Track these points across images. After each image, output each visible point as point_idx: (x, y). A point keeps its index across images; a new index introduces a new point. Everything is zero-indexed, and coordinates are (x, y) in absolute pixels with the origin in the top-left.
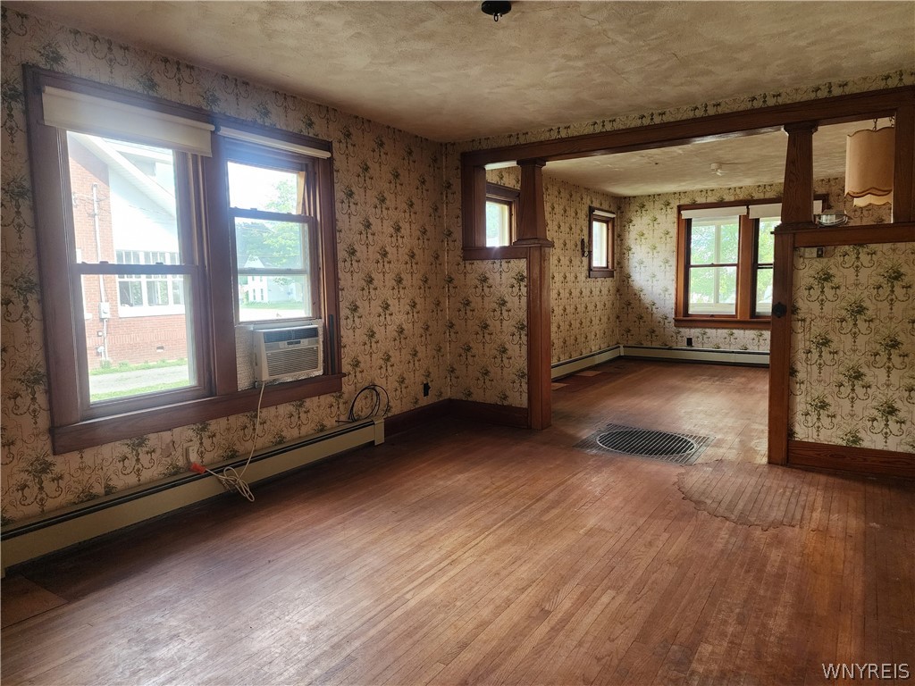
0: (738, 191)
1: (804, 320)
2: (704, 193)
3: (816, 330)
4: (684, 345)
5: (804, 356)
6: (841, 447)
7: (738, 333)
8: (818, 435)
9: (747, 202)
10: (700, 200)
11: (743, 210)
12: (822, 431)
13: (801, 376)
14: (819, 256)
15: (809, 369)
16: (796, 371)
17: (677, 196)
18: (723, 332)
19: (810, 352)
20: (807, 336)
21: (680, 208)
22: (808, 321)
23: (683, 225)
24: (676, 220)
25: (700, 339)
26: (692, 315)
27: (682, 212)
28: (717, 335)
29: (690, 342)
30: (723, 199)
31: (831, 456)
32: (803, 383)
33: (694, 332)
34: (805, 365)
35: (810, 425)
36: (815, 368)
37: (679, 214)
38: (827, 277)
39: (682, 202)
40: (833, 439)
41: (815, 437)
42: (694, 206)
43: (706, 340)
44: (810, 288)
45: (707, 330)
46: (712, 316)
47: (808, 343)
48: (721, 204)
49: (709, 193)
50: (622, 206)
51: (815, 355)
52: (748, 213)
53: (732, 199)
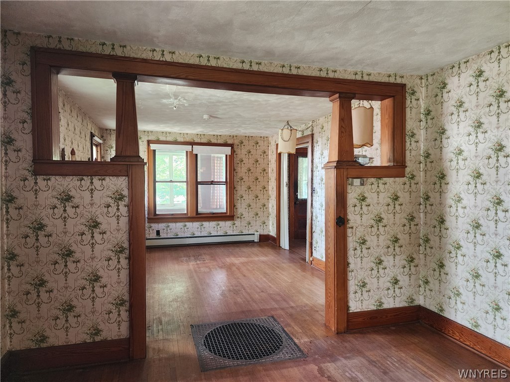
0: (185, 136)
1: (352, 228)
2: (164, 134)
3: (359, 234)
4: (154, 235)
5: (353, 252)
6: (374, 310)
7: (189, 224)
8: (362, 306)
9: (192, 144)
10: (162, 138)
11: (189, 148)
12: (364, 302)
13: (352, 266)
14: (362, 184)
15: (356, 261)
16: (349, 263)
17: (146, 133)
18: (180, 225)
19: (356, 249)
20: (354, 238)
21: (149, 142)
22: (355, 228)
23: (152, 153)
24: (146, 150)
25: (165, 231)
26: (158, 215)
27: (151, 145)
28: (176, 228)
29: (158, 233)
30: (177, 140)
31: (370, 319)
32: (353, 271)
33: (161, 226)
34: (353, 258)
35: (357, 299)
36: (359, 259)
37: (149, 145)
38: (364, 199)
39: (150, 138)
40: (370, 307)
41: (361, 307)
42: (158, 142)
43: (169, 231)
44: (355, 206)
45: (170, 224)
46: (172, 215)
47: (355, 243)
48: (176, 143)
49: (168, 134)
50: (104, 135)
51: (359, 252)
52: (192, 150)
53: (182, 140)
